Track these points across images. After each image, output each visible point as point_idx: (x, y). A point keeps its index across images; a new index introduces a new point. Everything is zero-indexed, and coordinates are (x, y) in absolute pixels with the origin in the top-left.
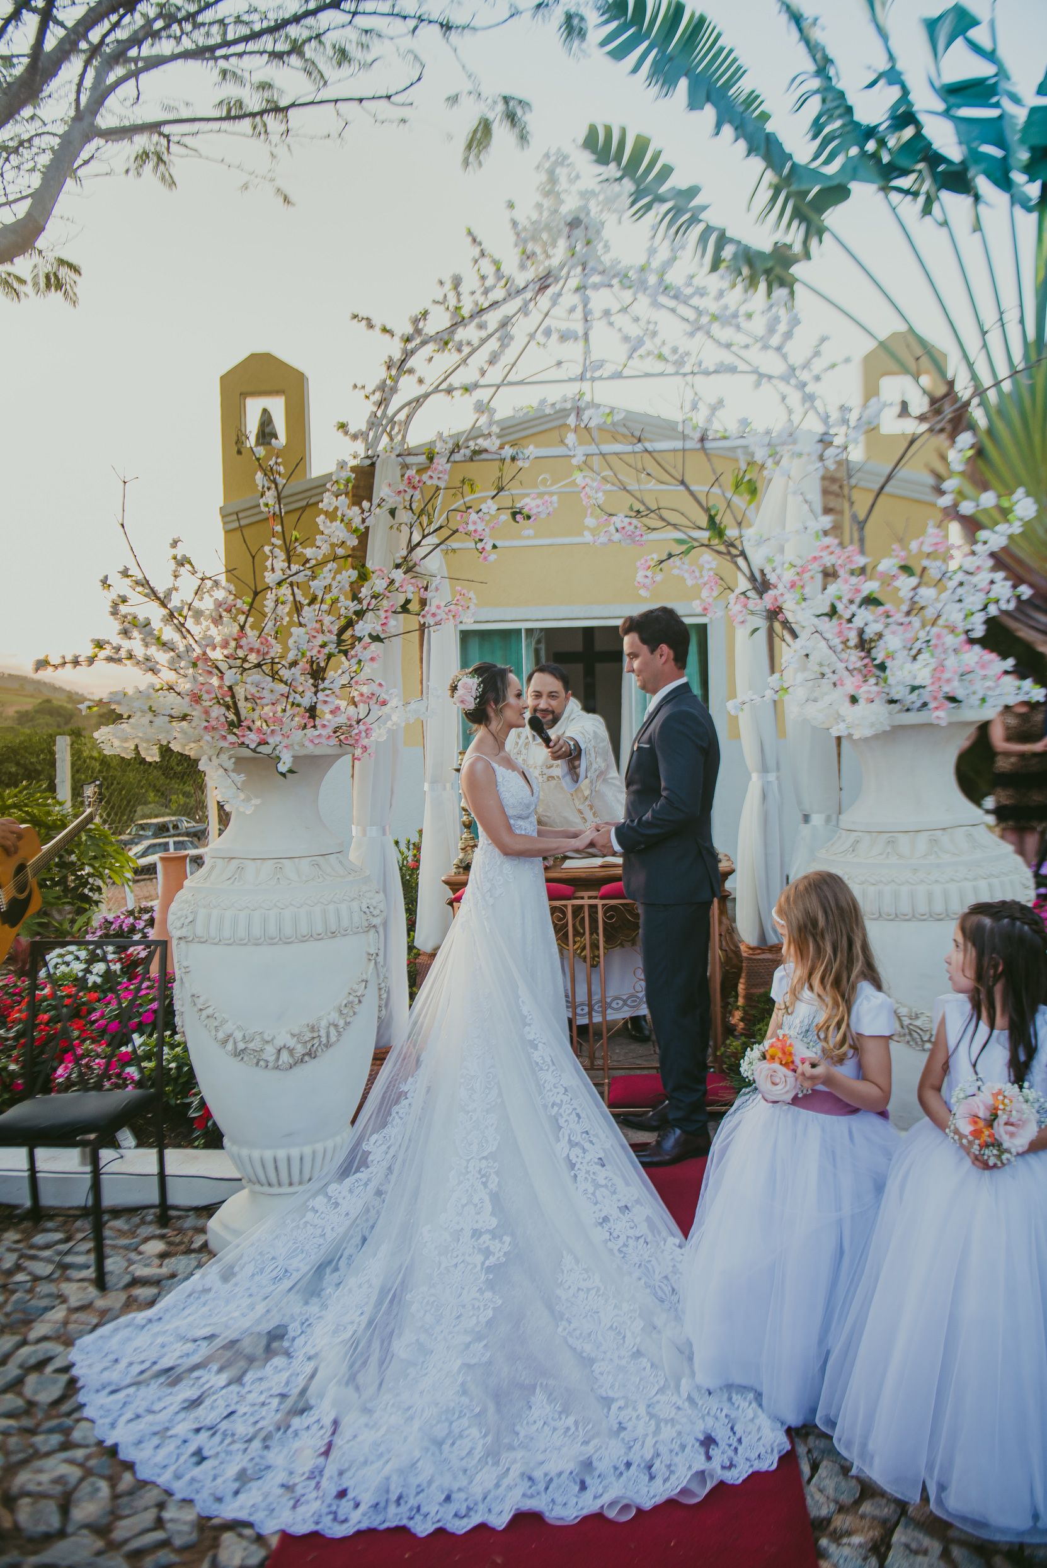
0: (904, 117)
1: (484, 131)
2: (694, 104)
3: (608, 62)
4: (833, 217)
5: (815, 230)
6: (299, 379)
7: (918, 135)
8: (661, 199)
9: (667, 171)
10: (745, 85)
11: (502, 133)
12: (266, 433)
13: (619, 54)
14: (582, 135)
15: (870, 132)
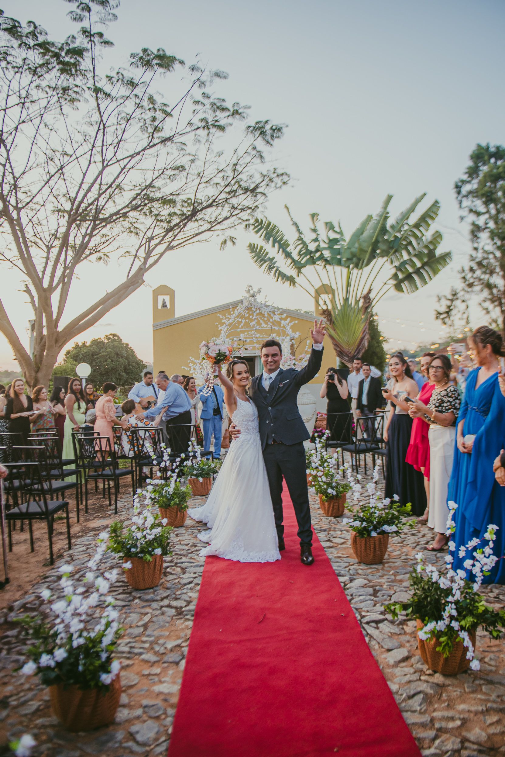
0: (317, 250)
1: (225, 242)
2: (274, 246)
3: (254, 234)
4: (303, 270)
5: (299, 272)
6: (173, 291)
7: (322, 254)
8: (265, 262)
9: (267, 253)
10: (285, 238)
11: (229, 243)
12: (164, 306)
13: (257, 232)
14: (248, 244)
15: (311, 252)
